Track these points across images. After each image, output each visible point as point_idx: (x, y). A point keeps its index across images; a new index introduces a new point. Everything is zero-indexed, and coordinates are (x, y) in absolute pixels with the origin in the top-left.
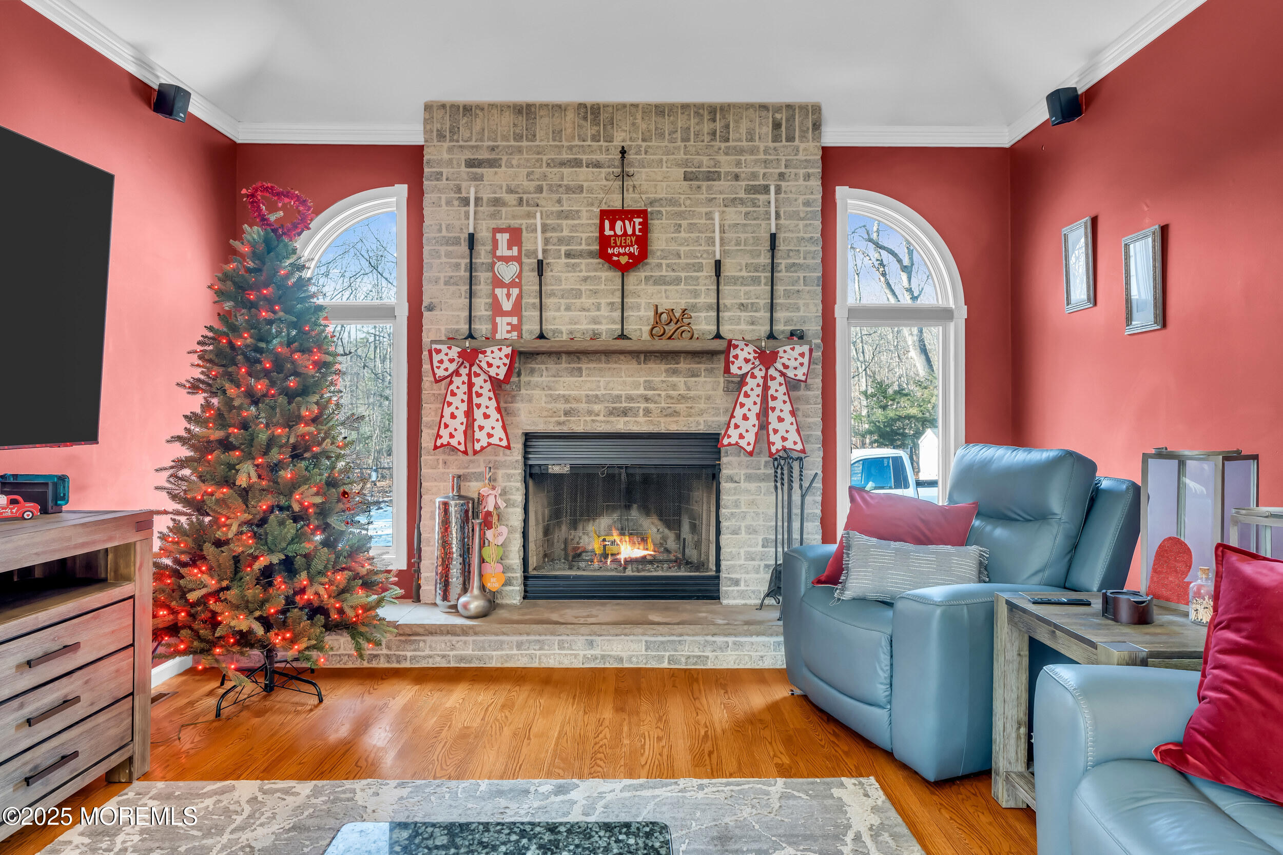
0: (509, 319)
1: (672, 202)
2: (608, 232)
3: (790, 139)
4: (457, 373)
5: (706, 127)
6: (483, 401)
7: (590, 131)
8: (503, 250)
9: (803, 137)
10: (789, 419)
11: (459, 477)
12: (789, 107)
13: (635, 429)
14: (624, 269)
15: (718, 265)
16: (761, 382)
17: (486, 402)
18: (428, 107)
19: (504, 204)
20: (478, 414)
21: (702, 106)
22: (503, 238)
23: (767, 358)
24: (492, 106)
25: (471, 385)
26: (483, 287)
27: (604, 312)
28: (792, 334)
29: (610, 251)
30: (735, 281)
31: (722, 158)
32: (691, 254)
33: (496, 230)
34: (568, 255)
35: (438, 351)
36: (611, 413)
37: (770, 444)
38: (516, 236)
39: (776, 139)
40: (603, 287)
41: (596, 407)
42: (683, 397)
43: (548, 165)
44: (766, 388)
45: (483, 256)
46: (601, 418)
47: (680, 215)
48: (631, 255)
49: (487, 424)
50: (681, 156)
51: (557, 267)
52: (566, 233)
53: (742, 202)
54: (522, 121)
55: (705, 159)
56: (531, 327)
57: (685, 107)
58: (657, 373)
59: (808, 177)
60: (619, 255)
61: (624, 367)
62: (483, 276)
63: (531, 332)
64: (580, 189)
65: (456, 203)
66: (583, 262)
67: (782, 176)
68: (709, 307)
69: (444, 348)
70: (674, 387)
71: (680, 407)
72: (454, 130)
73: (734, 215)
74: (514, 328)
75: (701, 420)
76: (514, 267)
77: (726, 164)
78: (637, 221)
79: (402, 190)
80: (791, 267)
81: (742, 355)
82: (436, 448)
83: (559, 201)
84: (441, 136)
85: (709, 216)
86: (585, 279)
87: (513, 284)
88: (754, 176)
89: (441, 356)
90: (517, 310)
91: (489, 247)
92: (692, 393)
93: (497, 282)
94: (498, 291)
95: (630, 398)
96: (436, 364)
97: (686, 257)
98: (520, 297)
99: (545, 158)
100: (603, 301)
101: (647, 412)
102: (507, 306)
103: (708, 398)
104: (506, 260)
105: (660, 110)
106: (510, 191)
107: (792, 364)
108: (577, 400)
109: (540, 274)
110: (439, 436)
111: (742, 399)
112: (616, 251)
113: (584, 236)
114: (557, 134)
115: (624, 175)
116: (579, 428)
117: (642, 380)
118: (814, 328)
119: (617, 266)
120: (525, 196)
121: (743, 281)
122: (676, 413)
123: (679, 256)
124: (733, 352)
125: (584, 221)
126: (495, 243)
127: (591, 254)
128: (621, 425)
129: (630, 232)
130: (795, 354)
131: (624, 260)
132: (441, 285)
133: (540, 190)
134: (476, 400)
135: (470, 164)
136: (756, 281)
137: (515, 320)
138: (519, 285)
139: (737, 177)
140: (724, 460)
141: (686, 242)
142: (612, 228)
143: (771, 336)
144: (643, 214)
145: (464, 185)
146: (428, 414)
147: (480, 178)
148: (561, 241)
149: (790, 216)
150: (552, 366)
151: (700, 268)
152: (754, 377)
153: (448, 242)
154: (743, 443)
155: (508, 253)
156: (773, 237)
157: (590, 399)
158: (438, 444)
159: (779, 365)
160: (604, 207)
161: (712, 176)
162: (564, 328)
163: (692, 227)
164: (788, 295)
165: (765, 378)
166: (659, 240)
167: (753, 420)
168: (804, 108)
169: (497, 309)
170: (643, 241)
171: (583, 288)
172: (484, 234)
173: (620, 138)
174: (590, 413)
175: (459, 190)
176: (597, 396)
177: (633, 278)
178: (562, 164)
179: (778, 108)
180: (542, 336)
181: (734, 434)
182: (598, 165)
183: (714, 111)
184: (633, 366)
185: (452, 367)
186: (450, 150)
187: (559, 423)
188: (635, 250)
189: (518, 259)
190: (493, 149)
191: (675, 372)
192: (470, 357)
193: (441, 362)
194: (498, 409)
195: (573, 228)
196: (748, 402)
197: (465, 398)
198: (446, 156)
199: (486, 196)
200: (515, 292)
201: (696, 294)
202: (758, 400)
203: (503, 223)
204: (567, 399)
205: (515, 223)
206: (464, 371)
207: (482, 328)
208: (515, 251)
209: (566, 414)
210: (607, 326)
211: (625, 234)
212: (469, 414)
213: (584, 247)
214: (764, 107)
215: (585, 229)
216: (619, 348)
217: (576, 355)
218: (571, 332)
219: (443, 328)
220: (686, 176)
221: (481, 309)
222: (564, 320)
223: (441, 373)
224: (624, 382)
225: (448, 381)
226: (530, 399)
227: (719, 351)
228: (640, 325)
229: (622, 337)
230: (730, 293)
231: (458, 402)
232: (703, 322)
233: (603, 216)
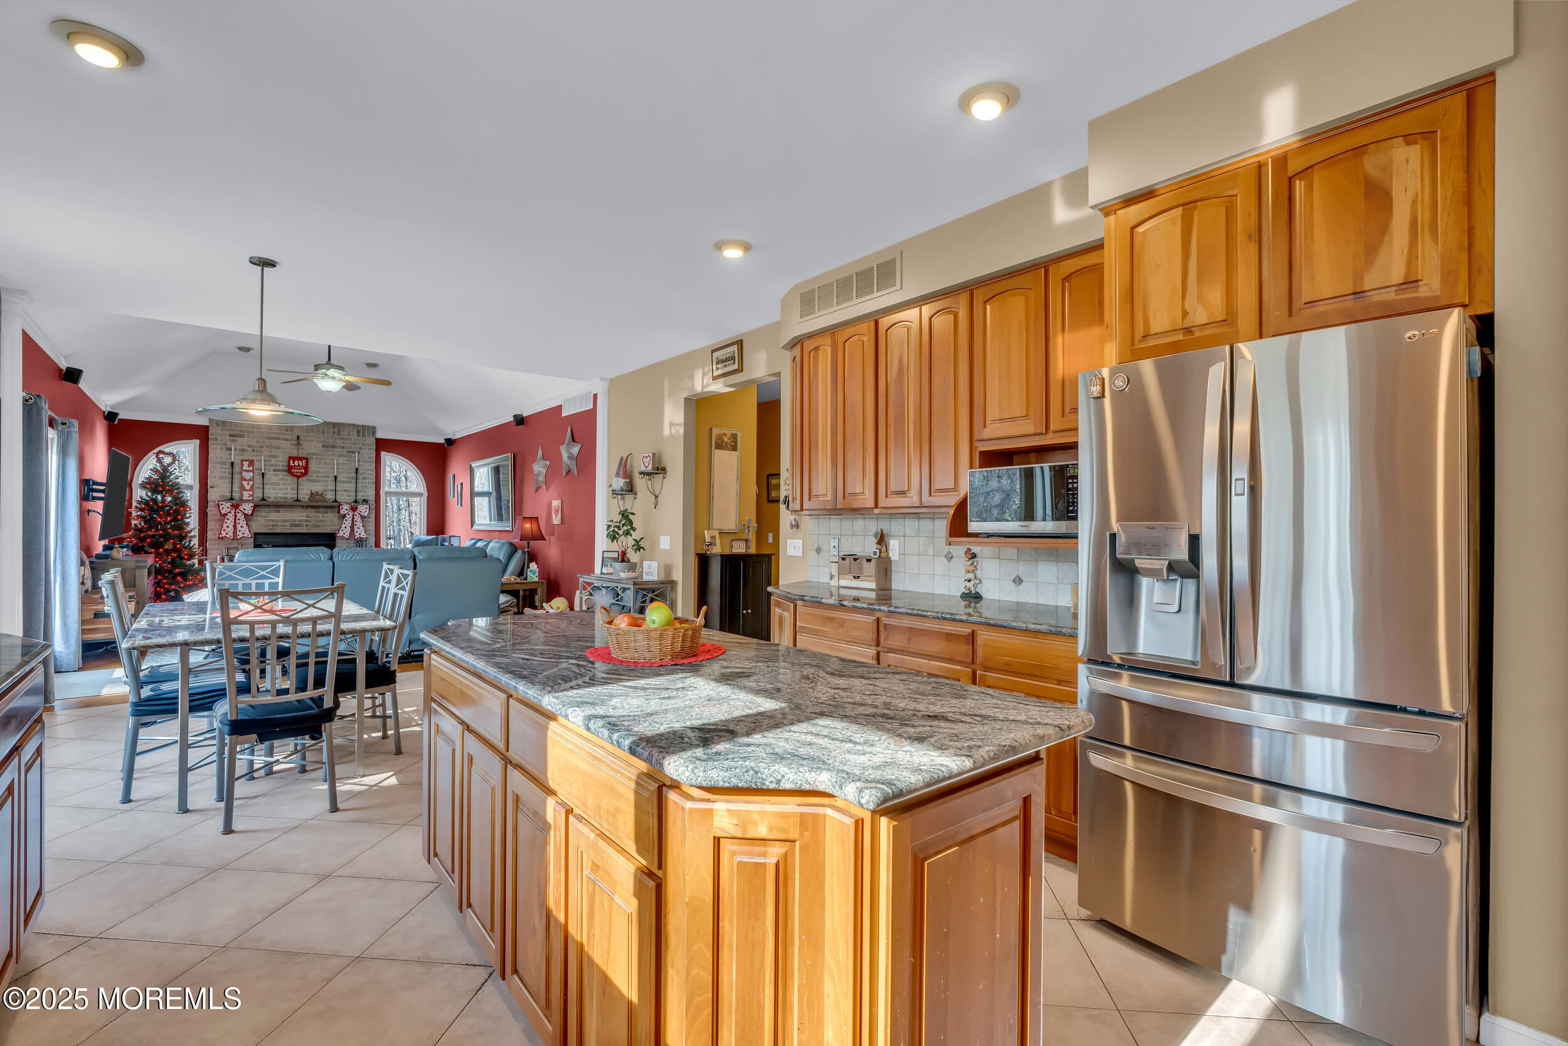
0: (249, 492)
1: (317, 454)
2: (292, 464)
3: (364, 436)
4: (230, 512)
5: (332, 430)
6: (241, 522)
7: (284, 428)
8: (246, 467)
9: (368, 436)
10: (361, 528)
11: (228, 548)
12: (363, 426)
13: (302, 531)
14: (298, 477)
15: (336, 477)
16: (352, 516)
17: (242, 522)
18: (210, 414)
19: (246, 451)
20: (238, 526)
21: (330, 423)
22: (246, 464)
23: (354, 509)
25: (236, 516)
26: (237, 480)
27: (289, 490)
28: (364, 500)
29: (293, 471)
30: (342, 482)
31: (338, 441)
32: (325, 472)
33: (243, 461)
34: (274, 471)
35: (222, 504)
36: (293, 525)
37: (354, 536)
38: (251, 463)
39: (358, 436)
40: (289, 482)
41: (286, 524)
42: (322, 521)
43: (266, 439)
44: (353, 518)
45: (237, 469)
46: (288, 527)
47: (321, 459)
48: (301, 473)
49: (242, 529)
50: (321, 439)
51: (270, 475)
52: (273, 462)
53: (344, 456)
55: (331, 441)
56: (258, 494)
58: (312, 513)
59: (370, 448)
60: (296, 472)
61: (297, 510)
62: (237, 477)
63: (258, 497)
64: (280, 448)
65: (224, 449)
66: (280, 473)
67: (360, 448)
68: (332, 490)
69: (224, 503)
70: (318, 517)
71: (319, 524)
73: (342, 460)
74: (251, 496)
75: (328, 528)
76: (251, 474)
77: (339, 443)
79: (197, 442)
80: (364, 478)
81: (345, 508)
82: (219, 538)
83: (270, 452)
84: (217, 425)
85: (332, 460)
86: (282, 479)
87: (250, 480)
88: (350, 447)
89: (223, 506)
90: (252, 489)
91: (239, 466)
92: (325, 519)
93: (243, 479)
94: (244, 482)
95: (300, 521)
96: (221, 509)
97: (323, 473)
98: (253, 485)
99: (264, 436)
100: (289, 487)
102: (248, 487)
103: (331, 521)
104: (247, 471)
106: (249, 446)
107: (363, 511)
108: (278, 521)
109: (263, 477)
110: (220, 534)
111: (344, 521)
112: (295, 471)
113: (281, 464)
114: (270, 428)
115: (298, 444)
116: (278, 531)
117: (305, 514)
118: (372, 498)
119: (296, 476)
120: (256, 449)
121: (346, 482)
122: (319, 526)
123: (320, 473)
124: (341, 507)
125: (281, 459)
126: (242, 465)
127: (284, 471)
128: (296, 530)
129: (301, 465)
130: (364, 508)
131: (298, 474)
132: (217, 479)
133: (262, 447)
134: (237, 521)
135: (231, 435)
136: (351, 482)
137: (251, 493)
138: (253, 480)
139: (343, 448)
140: (337, 541)
141: (323, 468)
142: (294, 463)
143: (356, 501)
144: (306, 459)
145: (228, 443)
146: (211, 525)
147: (236, 441)
148: (271, 465)
149: (363, 462)
150: (268, 510)
151: (328, 477)
152: (349, 514)
153: (221, 463)
154: (345, 536)
155: (249, 469)
156: (357, 469)
157: (283, 521)
158: (221, 536)
159: (358, 511)
160: (290, 455)
161: (334, 447)
162: (272, 496)
163: (325, 463)
164: (362, 487)
165: (353, 515)
166: (312, 467)
167: (349, 528)
168: (369, 427)
169: (243, 488)
170: (306, 468)
171: (280, 482)
172: (237, 462)
173: (296, 432)
174: (283, 526)
175: (226, 445)
176: (286, 520)
177: (301, 480)
179: (359, 426)
180: (263, 499)
181: (341, 533)
182: (287, 440)
183: (334, 425)
184: (302, 509)
185: (228, 510)
186: (221, 430)
187: (269, 529)
188: (303, 471)
189: (252, 471)
190: (241, 431)
191: (318, 512)
192: (236, 507)
193: (223, 508)
194: (247, 524)
195: (277, 462)
196: (347, 523)
197: (233, 521)
198: (219, 432)
199: (238, 448)
200: (251, 483)
201: (327, 486)
202: (351, 522)
203: (246, 458)
204: (273, 521)
205: (251, 458)
206: (233, 512)
207: (236, 495)
208: (251, 468)
209: (273, 526)
210: (290, 495)
211: (299, 465)
212: (235, 526)
213: (281, 468)
214: (354, 425)
215: (282, 462)
216: (296, 504)
217: (278, 506)
218: (275, 498)
219: (218, 495)
220: (323, 446)
221: (236, 488)
222: (273, 494)
223: (223, 512)
224: (297, 515)
225: (226, 515)
226: (257, 521)
227: (335, 506)
228: (304, 496)
229: (297, 500)
230: (340, 486)
231: (230, 522)
232: (330, 496)
233: (290, 458)
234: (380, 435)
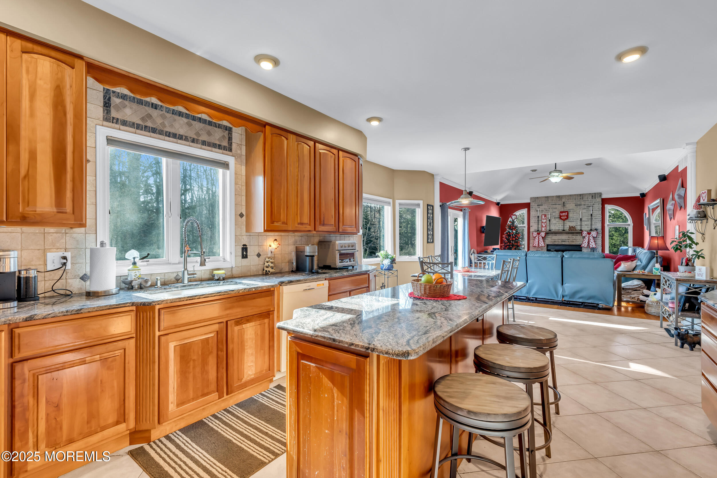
1: (573, 209)
2: (561, 215)
3: (595, 198)
5: (579, 197)
7: (558, 199)
8: (543, 218)
9: (598, 198)
10: (593, 243)
12: (595, 193)
13: (566, 244)
14: (564, 220)
17: (541, 240)
18: (531, 198)
19: (544, 211)
20: (540, 242)
21: (578, 194)
22: (543, 216)
23: (589, 234)
24: (542, 197)
25: (539, 238)
26: (540, 223)
27: (561, 226)
28: (595, 229)
30: (584, 221)
32: (575, 217)
33: (542, 215)
34: (554, 218)
35: (534, 233)
36: (562, 241)
37: (590, 246)
38: (545, 216)
39: (592, 198)
40: (560, 223)
42: (575, 239)
44: (589, 238)
45: (540, 219)
46: (560, 242)
47: (574, 211)
48: (565, 218)
49: (541, 243)
50: (574, 202)
51: (552, 220)
53: (586, 209)
54: (546, 199)
55: (579, 202)
56: (548, 229)
57: (575, 195)
58: (570, 236)
59: (598, 204)
61: (564, 234)
62: (540, 222)
64: (557, 208)
65: (536, 211)
67: (593, 204)
68: (579, 225)
70: (573, 238)
72: (535, 201)
73: (584, 211)
74: (545, 229)
75: (578, 242)
76: (545, 220)
77: (583, 203)
78: (566, 213)
79: (526, 209)
80: (596, 219)
81: (585, 233)
83: (553, 210)
84: (533, 202)
85: (580, 211)
86: (557, 221)
87: (545, 223)
88: (588, 205)
90: (546, 226)
93: (542, 222)
94: (543, 224)
95: (565, 239)
98: (546, 224)
99: (550, 204)
100: (560, 225)
101: (568, 241)
102: (544, 226)
103: (579, 239)
104: (544, 219)
105: (571, 195)
106: (545, 209)
107: (593, 234)
108: (556, 240)
109: (550, 221)
110: (534, 245)
112: (563, 217)
114: (552, 200)
115: (564, 206)
116: (556, 244)
117: (567, 236)
118: (599, 228)
119: (563, 220)
120: (547, 210)
121: (586, 221)
122: (573, 242)
124: (583, 233)
126: (542, 217)
127: (558, 218)
128: (563, 243)
130: (596, 233)
131: (564, 219)
132: (533, 223)
133: (549, 209)
134: (539, 240)
135: (538, 205)
136: (589, 221)
137: (545, 228)
138: (546, 223)
139: (585, 205)
140: (582, 249)
141: (575, 215)
142: (562, 214)
143: (591, 230)
144: (567, 212)
145: (537, 209)
146: (531, 241)
147: (539, 207)
148: (553, 216)
149: (595, 211)
150: (552, 235)
151: (578, 219)
152: (587, 236)
153: (534, 217)
154: (585, 246)
156: (591, 214)
157: (558, 239)
159: (591, 234)
160: (561, 211)
161: (580, 205)
162: (554, 229)
163: (576, 213)
164: (594, 223)
165: (589, 236)
166: (570, 215)
167: (587, 243)
168: (598, 193)
169: (542, 226)
170: (567, 216)
171: (557, 223)
172: (540, 216)
173: (563, 200)
174: (558, 241)
175: (536, 209)
177: (566, 221)
178: (553, 205)
179: (593, 194)
180: (550, 230)
181: (583, 245)
182: (559, 204)
183: (580, 195)
184: (566, 234)
185: (536, 235)
187: (553, 243)
188: (566, 217)
189: (546, 219)
190: (542, 203)
191: (573, 235)
192: (539, 234)
194: (543, 241)
195: (555, 214)
196: (586, 240)
198: (534, 204)
199: (540, 210)
200: (545, 224)
201: (577, 223)
202: (588, 240)
203: (543, 214)
204: (554, 239)
205: (545, 214)
206: (538, 236)
207: (540, 229)
208: (545, 218)
210: (561, 228)
211: (564, 215)
212: (538, 242)
214: (590, 194)
215: (557, 214)
216: (563, 232)
217: (556, 233)
218: (555, 230)
219: (534, 229)
220: (575, 205)
221: (540, 226)
222: (554, 228)
223: (534, 236)
224: (564, 237)
225: (535, 237)
226: (548, 240)
227: (581, 232)
228: (567, 228)
229: (564, 230)
230: (583, 223)
231: (537, 240)
232: (578, 228)
233: (561, 212)
234: (604, 197)
